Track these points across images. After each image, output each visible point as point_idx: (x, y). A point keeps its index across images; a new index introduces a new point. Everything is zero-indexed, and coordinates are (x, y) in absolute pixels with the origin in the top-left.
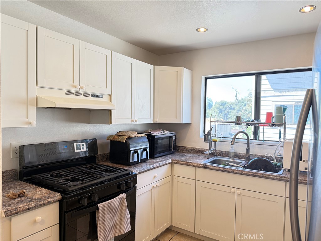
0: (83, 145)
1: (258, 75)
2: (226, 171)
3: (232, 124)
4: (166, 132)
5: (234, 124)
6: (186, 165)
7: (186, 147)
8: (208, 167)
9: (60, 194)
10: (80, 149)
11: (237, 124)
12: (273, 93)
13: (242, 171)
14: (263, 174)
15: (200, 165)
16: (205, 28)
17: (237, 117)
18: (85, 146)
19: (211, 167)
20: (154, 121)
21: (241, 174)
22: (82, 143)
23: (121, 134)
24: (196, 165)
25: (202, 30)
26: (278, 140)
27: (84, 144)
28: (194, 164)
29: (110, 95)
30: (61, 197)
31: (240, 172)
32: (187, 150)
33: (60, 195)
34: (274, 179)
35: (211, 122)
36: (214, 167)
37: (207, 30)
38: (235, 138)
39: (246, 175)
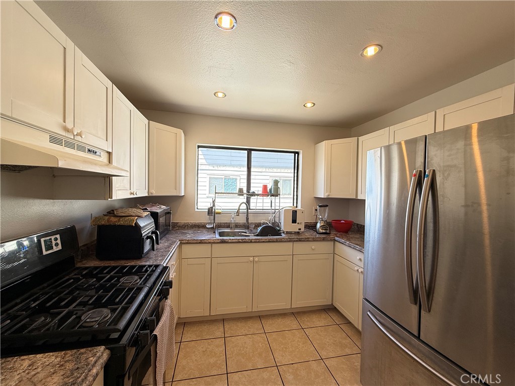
0: (56, 239)
1: (250, 151)
2: (245, 242)
3: (235, 195)
4: (163, 207)
5: (237, 195)
6: (200, 243)
7: (178, 223)
8: (226, 241)
9: (103, 347)
10: (52, 248)
11: (239, 195)
12: (207, 167)
13: (259, 239)
14: (277, 239)
15: (217, 241)
16: (224, 93)
17: (240, 188)
18: (59, 241)
19: (230, 241)
20: (148, 194)
21: (259, 242)
22: (54, 237)
23: (123, 215)
24: (212, 241)
25: (220, 95)
26: (270, 208)
27: (58, 236)
28: (209, 241)
29: (109, 154)
30: (108, 352)
31: (258, 241)
32: (179, 227)
33: (105, 350)
34: (285, 242)
35: (216, 193)
36: (233, 240)
37: (225, 96)
38: (239, 209)
39: (264, 242)
